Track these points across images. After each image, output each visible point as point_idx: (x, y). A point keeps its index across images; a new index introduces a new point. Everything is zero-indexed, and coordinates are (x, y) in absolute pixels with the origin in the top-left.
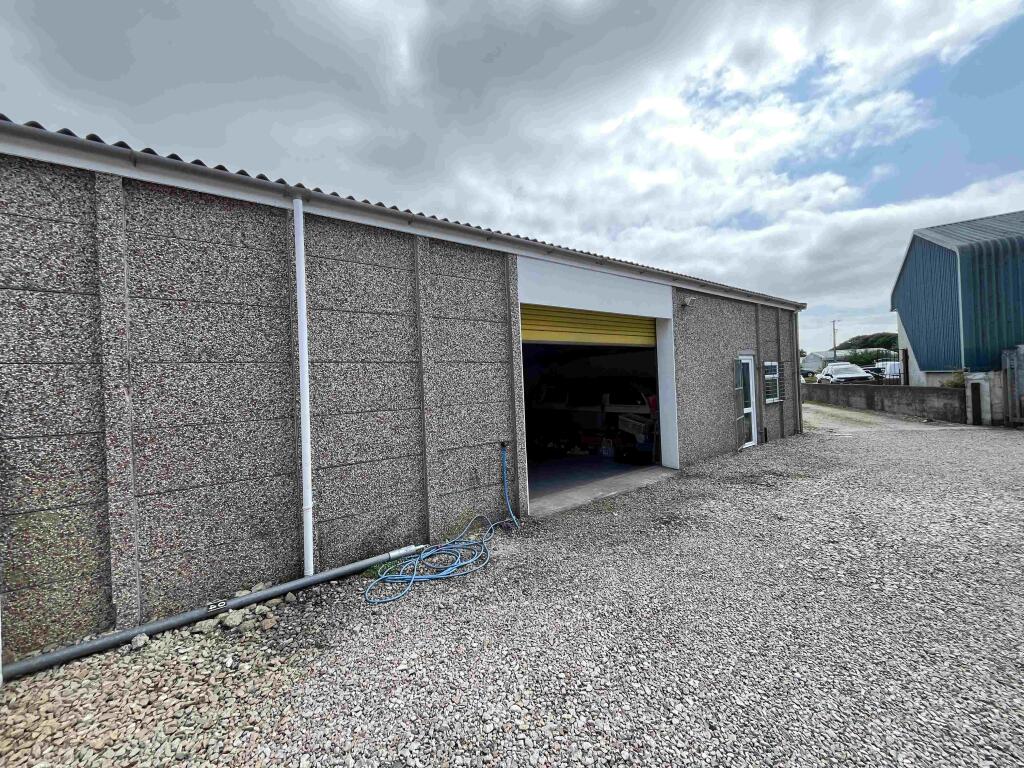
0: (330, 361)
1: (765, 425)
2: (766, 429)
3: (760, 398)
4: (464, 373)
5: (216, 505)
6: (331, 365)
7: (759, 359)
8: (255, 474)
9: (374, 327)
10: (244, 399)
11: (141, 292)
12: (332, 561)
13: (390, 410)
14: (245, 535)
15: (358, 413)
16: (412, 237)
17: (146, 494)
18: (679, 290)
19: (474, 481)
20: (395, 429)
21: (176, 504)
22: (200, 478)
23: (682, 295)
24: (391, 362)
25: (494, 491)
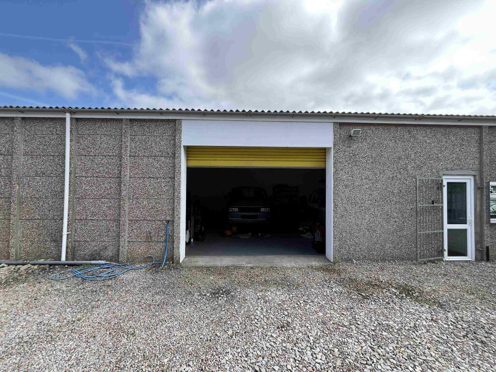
0: (83, 177)
1: (486, 244)
2: (487, 248)
3: (481, 217)
4: (147, 183)
5: (41, 227)
6: (84, 178)
7: (481, 179)
8: (54, 218)
9: (103, 162)
10: (52, 190)
11: (26, 154)
12: (79, 258)
13: (107, 198)
14: (49, 240)
15: (93, 198)
16: (122, 120)
17: (22, 219)
18: (341, 124)
19: (149, 238)
20: (109, 208)
21: (30, 224)
22: (37, 216)
23: (346, 128)
24: (109, 177)
25: (160, 245)
